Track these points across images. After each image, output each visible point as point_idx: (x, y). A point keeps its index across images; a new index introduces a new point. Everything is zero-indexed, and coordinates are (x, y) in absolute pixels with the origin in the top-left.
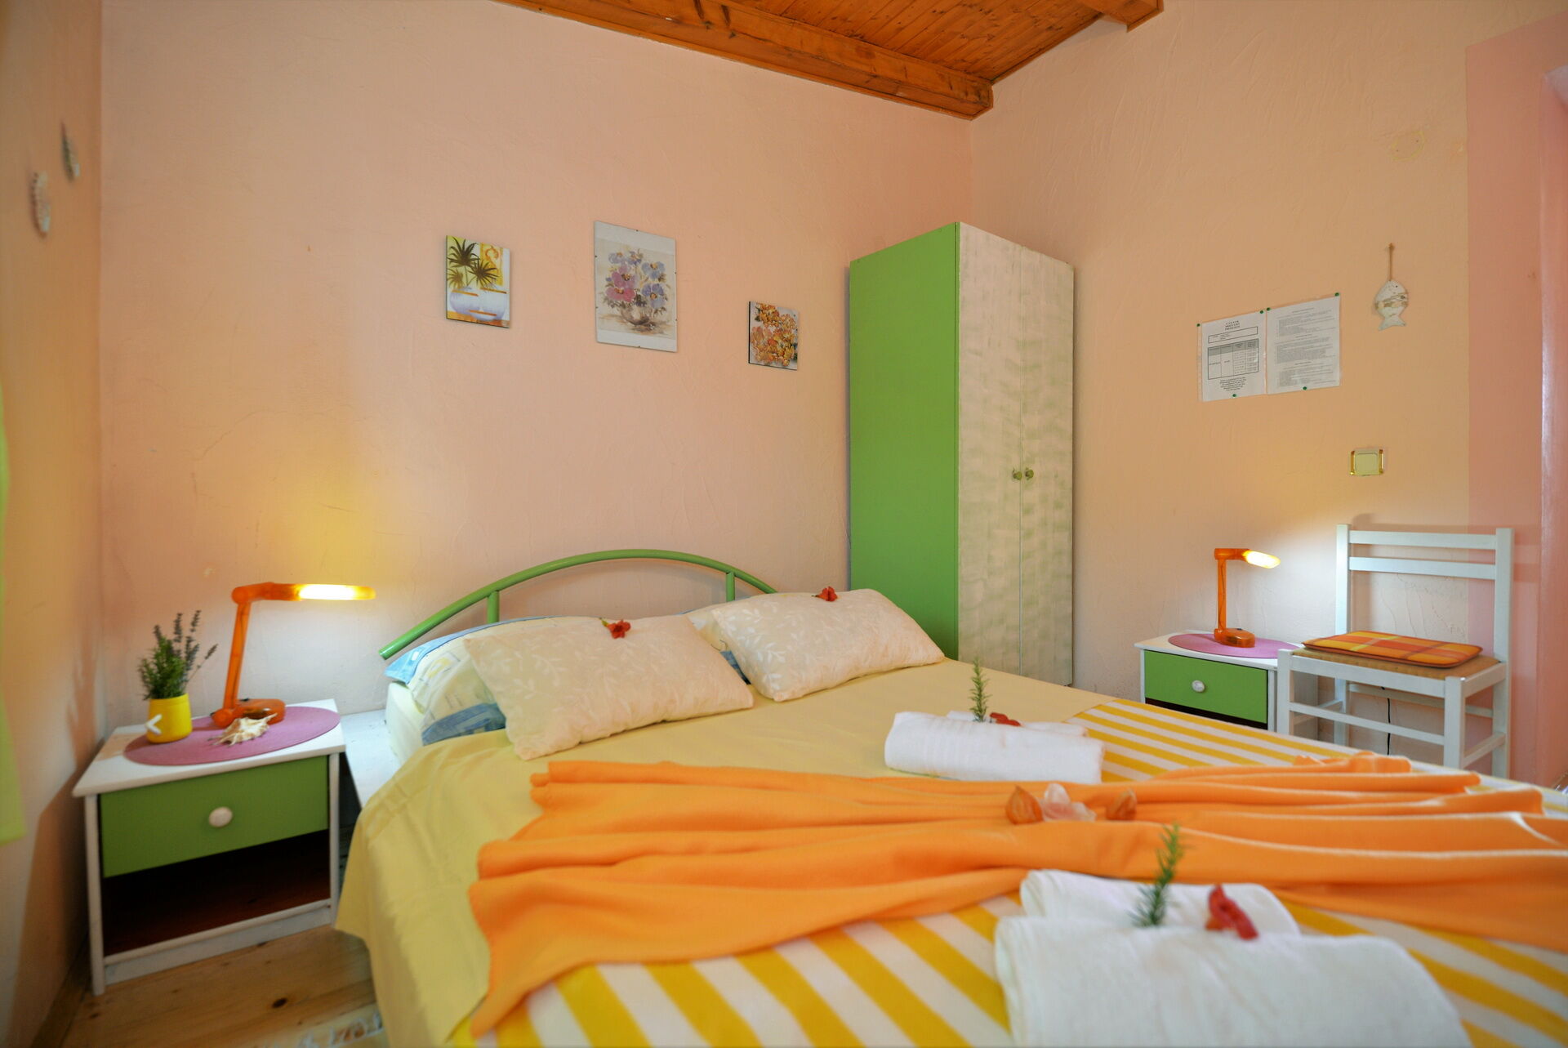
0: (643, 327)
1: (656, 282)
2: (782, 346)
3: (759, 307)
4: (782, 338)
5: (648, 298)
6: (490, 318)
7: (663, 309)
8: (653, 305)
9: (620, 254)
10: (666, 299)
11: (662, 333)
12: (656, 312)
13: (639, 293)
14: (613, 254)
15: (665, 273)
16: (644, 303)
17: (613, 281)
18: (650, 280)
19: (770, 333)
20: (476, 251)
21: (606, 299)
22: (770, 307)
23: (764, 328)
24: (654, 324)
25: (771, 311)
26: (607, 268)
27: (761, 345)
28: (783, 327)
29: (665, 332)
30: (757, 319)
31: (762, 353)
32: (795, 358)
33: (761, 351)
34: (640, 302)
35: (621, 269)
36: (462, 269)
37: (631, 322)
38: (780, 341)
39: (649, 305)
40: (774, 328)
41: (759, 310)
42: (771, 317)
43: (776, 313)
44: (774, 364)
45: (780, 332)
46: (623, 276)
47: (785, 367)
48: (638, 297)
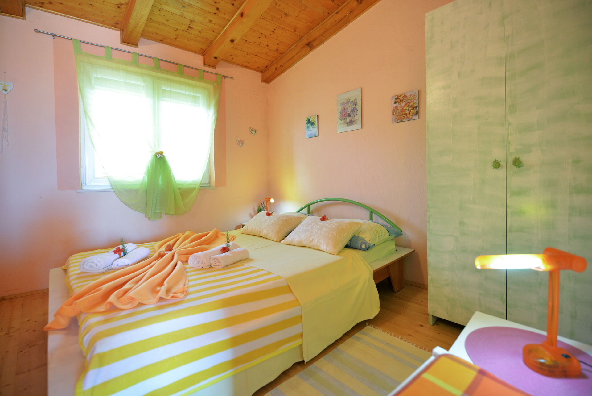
0: (350, 124)
1: (354, 106)
2: (408, 110)
3: (396, 97)
4: (409, 106)
5: (352, 113)
6: (314, 135)
7: (357, 115)
8: (353, 115)
9: (344, 102)
10: (358, 111)
11: (356, 123)
12: (354, 117)
13: (349, 113)
14: (342, 103)
15: (357, 101)
16: (351, 115)
17: (342, 112)
18: (352, 106)
19: (402, 106)
20: (311, 119)
21: (340, 118)
22: (402, 94)
23: (398, 105)
24: (353, 121)
25: (402, 96)
26: (340, 108)
27: (397, 114)
28: (409, 101)
29: (357, 123)
30: (395, 103)
31: (398, 117)
32: (417, 113)
33: (397, 116)
34: (349, 115)
35: (344, 107)
36: (308, 125)
37: (347, 123)
38: (407, 108)
39: (352, 115)
40: (404, 103)
41: (396, 98)
42: (402, 99)
43: (405, 96)
44: (404, 120)
45: (407, 104)
46: (344, 109)
47: (410, 120)
48: (349, 114)
